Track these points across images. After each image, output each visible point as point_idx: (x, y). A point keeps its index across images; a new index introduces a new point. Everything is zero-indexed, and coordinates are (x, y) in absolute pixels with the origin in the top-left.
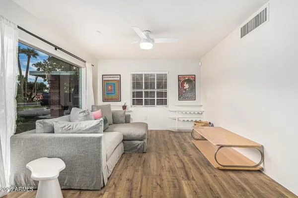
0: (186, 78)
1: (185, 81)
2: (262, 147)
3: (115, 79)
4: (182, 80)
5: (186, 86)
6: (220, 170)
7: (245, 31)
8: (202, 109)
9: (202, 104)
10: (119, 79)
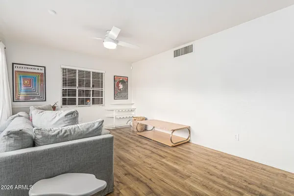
0: (121, 79)
1: (120, 81)
2: (190, 127)
3: (36, 71)
4: (117, 80)
5: (121, 86)
6: (174, 147)
7: (177, 54)
8: (133, 107)
9: (133, 103)
10: (43, 72)
